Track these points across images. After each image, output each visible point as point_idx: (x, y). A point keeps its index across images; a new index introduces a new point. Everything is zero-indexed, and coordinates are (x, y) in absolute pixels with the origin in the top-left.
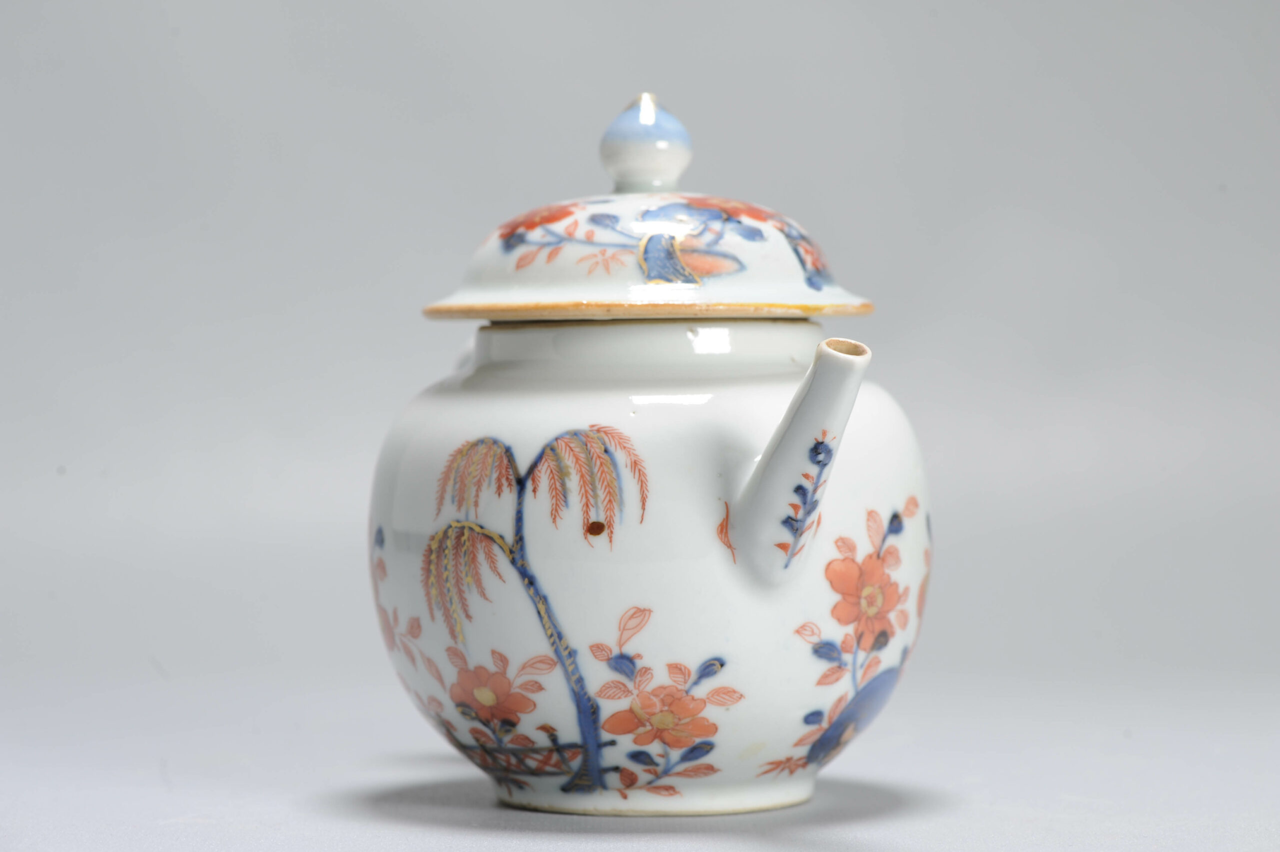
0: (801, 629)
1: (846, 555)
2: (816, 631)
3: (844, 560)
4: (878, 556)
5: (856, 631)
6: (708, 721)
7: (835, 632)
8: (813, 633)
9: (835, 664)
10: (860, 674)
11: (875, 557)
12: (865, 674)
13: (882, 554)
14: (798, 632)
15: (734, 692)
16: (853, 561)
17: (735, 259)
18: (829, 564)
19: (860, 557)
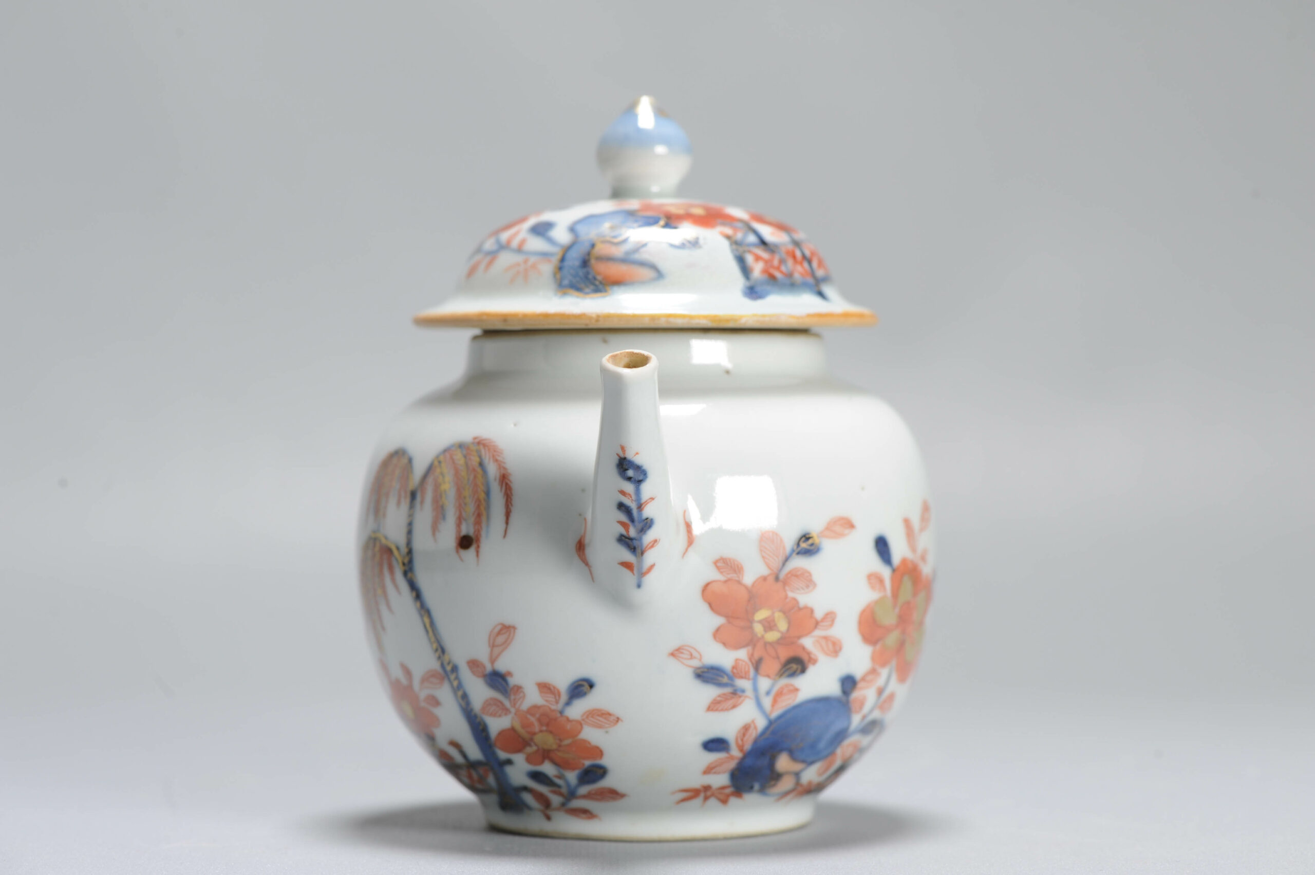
0: (676, 652)
1: (729, 576)
2: (695, 654)
3: (726, 582)
4: (777, 579)
5: (751, 657)
6: (589, 743)
7: (724, 657)
8: (692, 657)
9: (727, 690)
10: (767, 702)
11: (771, 580)
12: (775, 702)
13: (782, 576)
14: (673, 654)
15: (610, 714)
16: (739, 582)
17: (653, 267)
18: (707, 585)
19: (749, 578)
